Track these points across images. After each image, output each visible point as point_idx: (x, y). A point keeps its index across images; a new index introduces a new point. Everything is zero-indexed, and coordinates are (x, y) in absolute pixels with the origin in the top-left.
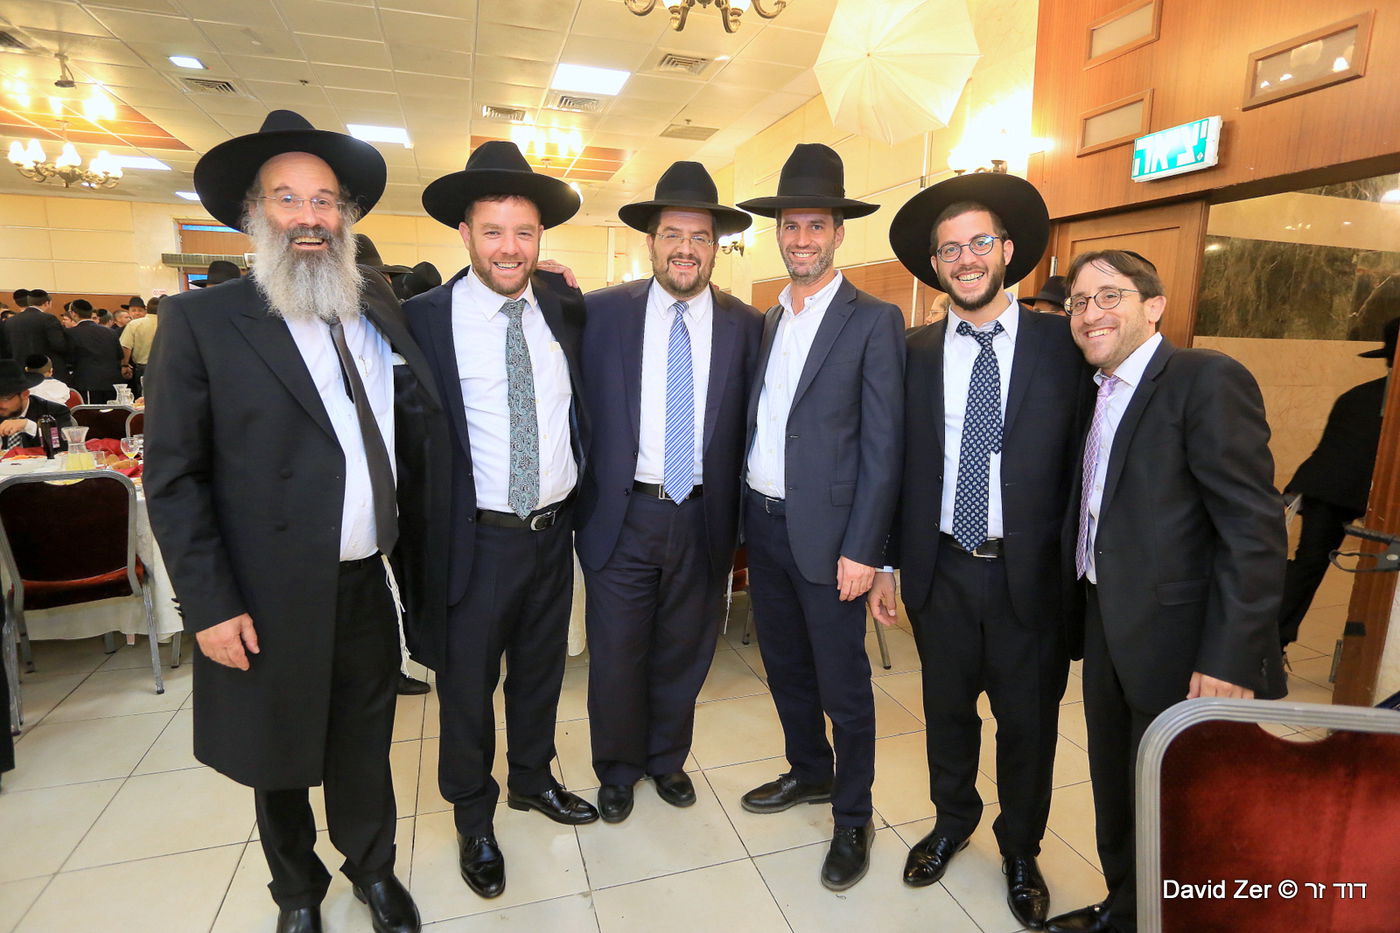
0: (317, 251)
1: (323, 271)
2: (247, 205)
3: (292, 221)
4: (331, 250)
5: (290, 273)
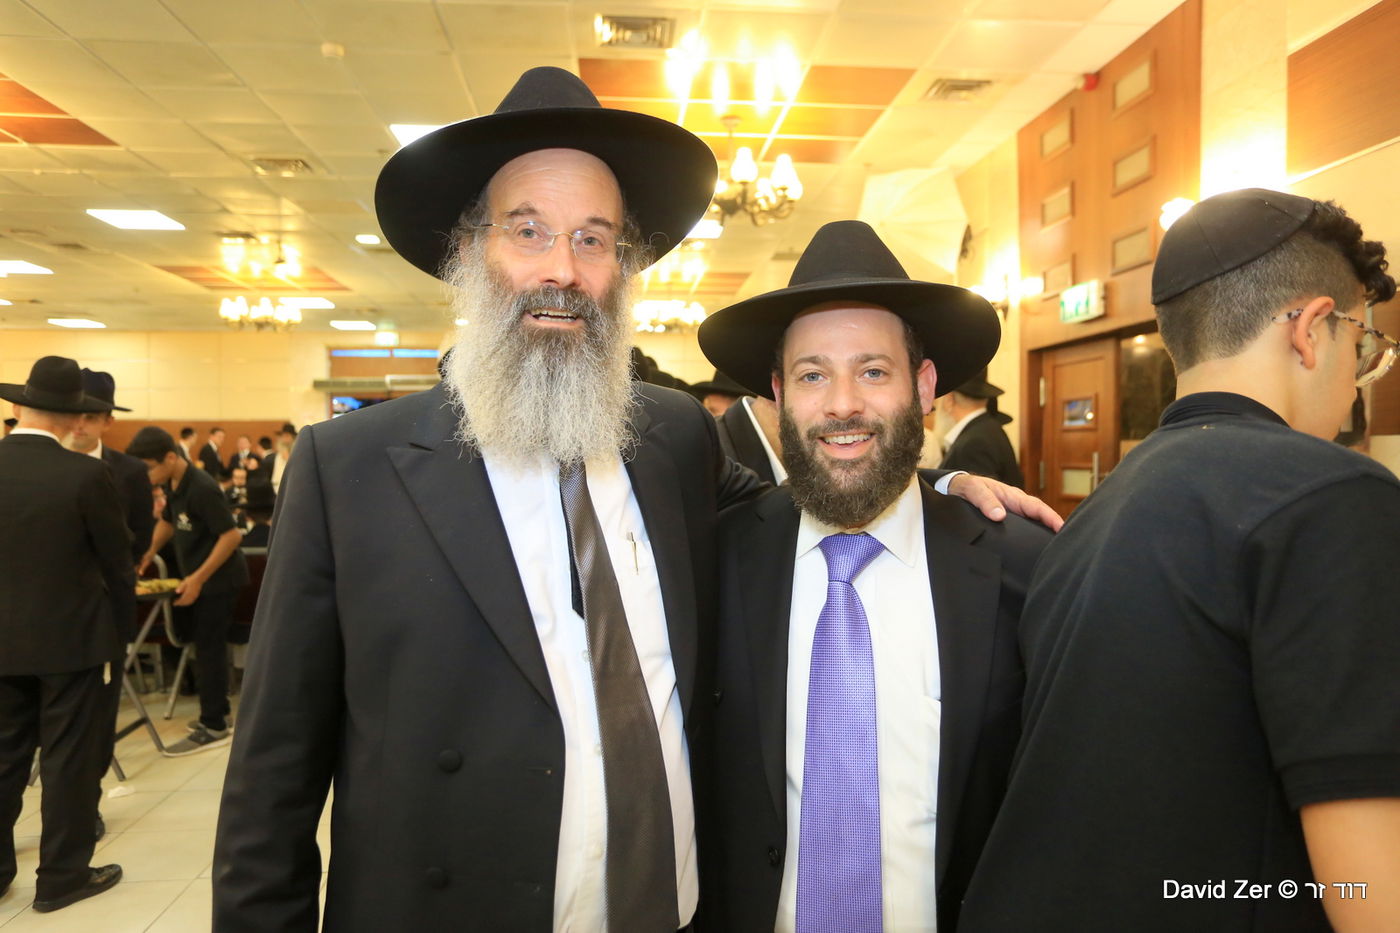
0: (566, 333)
1: (570, 372)
2: (458, 239)
5: (512, 372)
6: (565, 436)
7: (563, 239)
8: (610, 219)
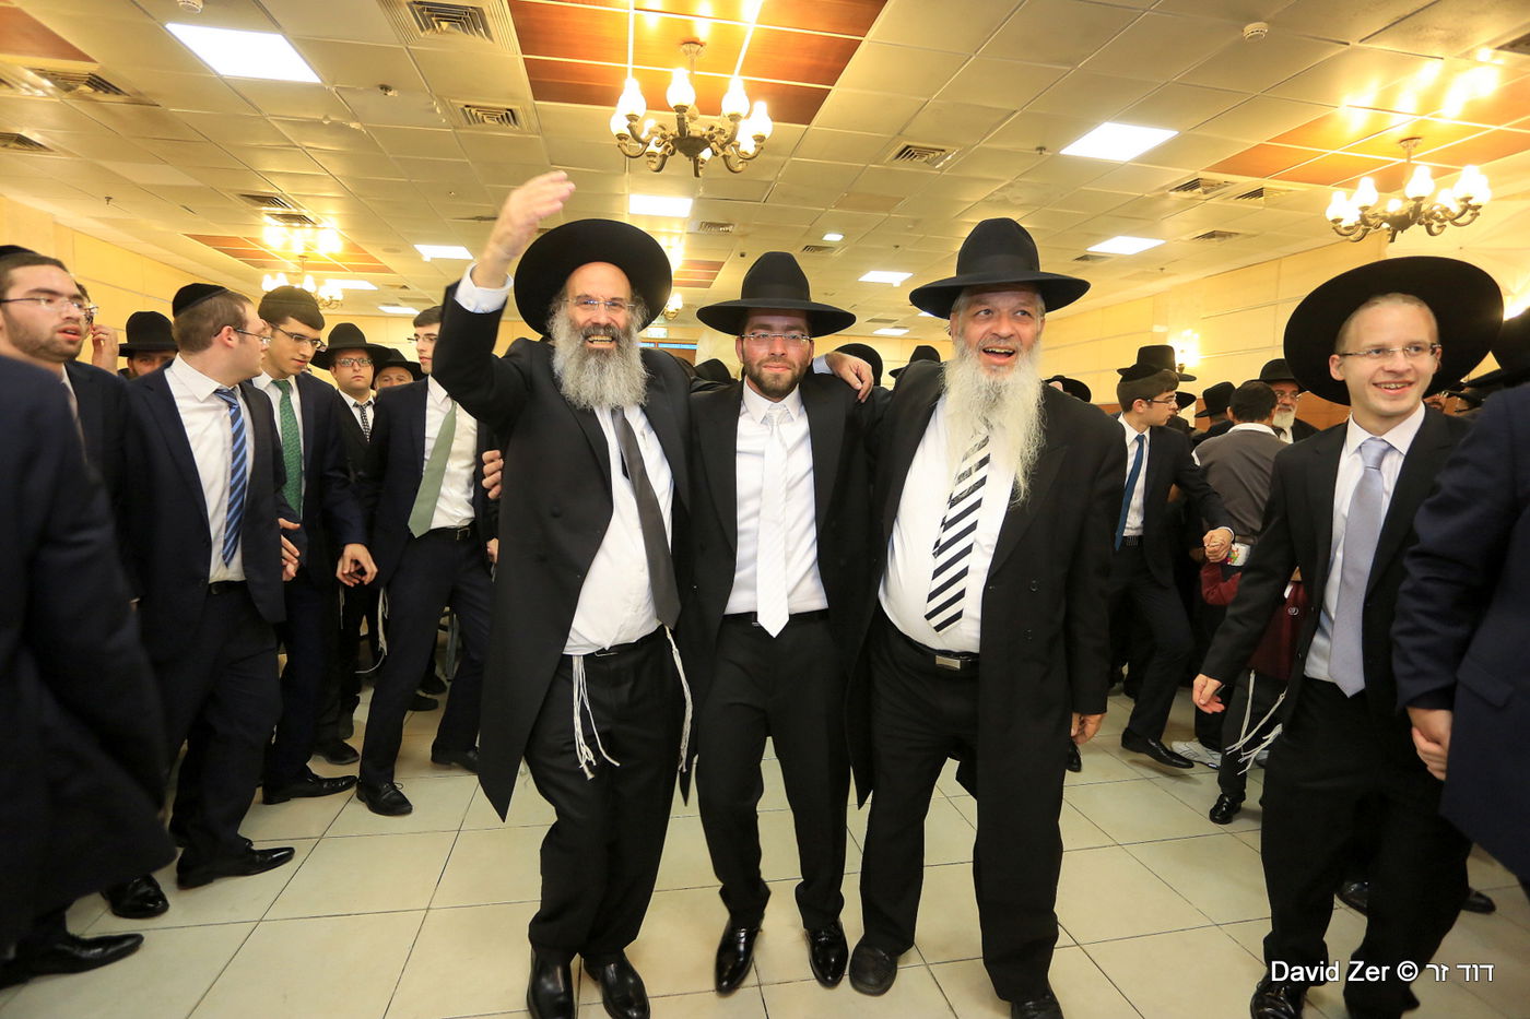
0: (606, 348)
1: (610, 366)
3: (588, 321)
5: (581, 365)
6: (610, 397)
7: (603, 305)
8: (622, 296)
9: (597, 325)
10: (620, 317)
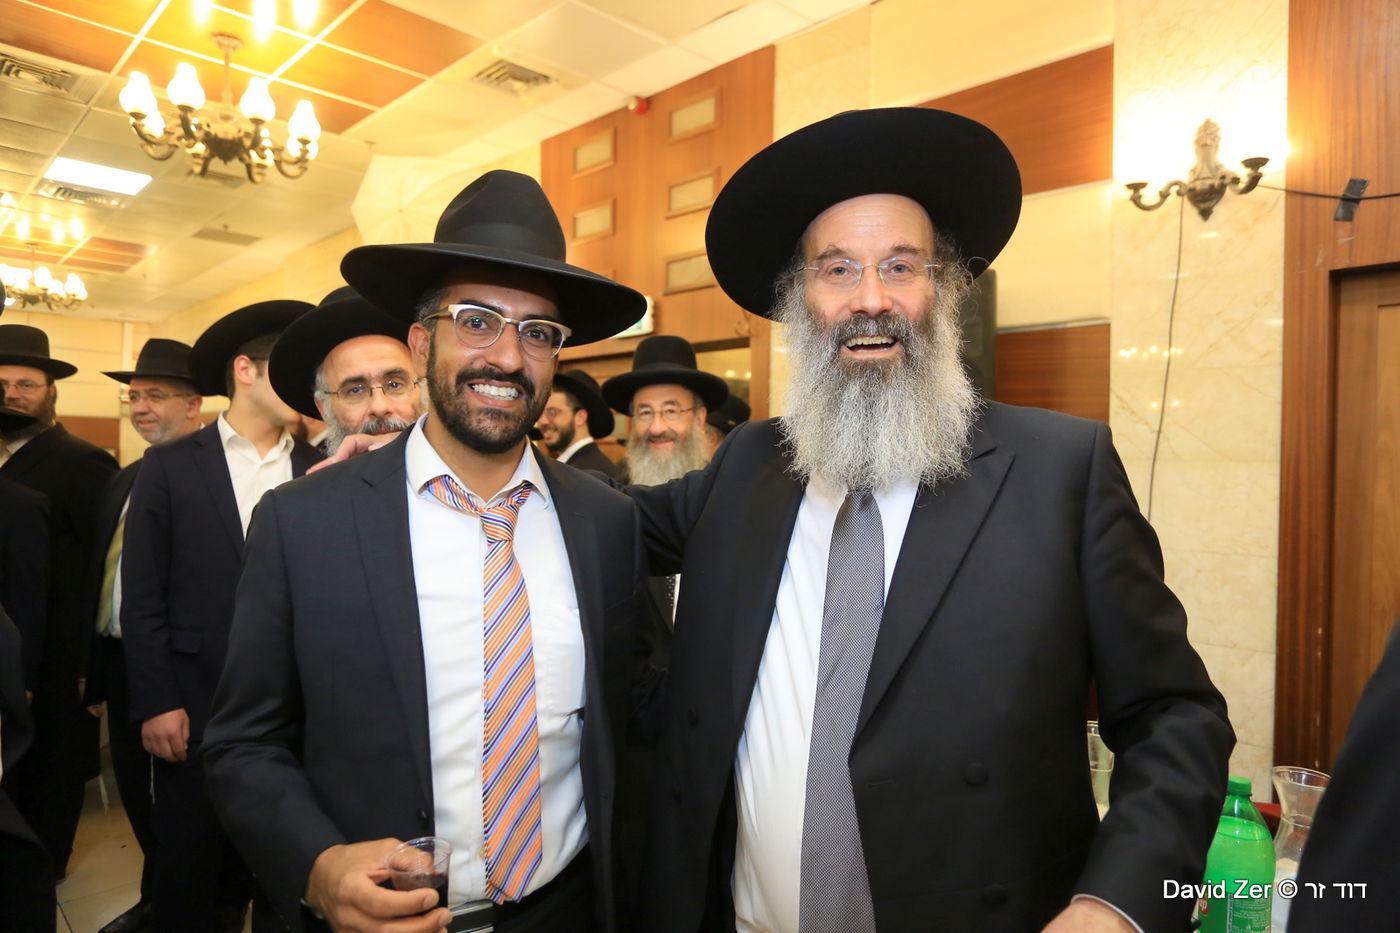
3: (843, 308)
4: (908, 358)
9: (861, 315)
10: (911, 295)
